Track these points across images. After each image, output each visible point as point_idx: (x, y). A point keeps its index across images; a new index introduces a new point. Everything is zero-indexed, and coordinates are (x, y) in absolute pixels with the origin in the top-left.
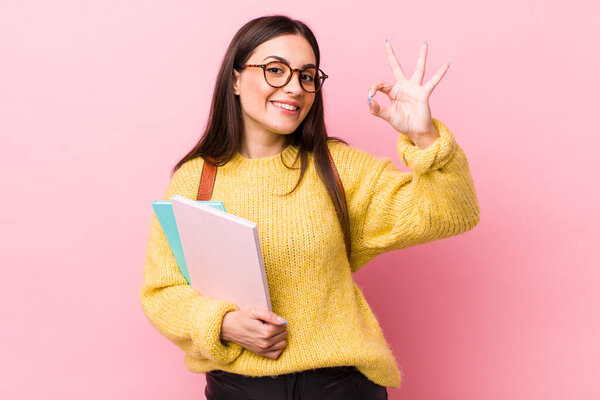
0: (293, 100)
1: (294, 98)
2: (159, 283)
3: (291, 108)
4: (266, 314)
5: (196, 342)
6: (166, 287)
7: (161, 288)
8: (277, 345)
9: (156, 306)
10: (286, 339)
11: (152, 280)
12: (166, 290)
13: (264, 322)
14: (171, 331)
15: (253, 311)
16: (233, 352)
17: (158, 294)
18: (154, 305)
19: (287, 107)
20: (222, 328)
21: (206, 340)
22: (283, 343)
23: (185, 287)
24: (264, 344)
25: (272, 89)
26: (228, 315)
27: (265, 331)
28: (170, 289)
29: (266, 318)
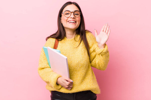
2: (43, 67)
5: (50, 84)
6: (45, 68)
7: (43, 68)
11: (41, 66)
12: (44, 69)
13: (67, 81)
14: (45, 79)
15: (65, 78)
16: (59, 87)
18: (41, 72)
20: (57, 81)
21: (53, 83)
22: (72, 86)
23: (50, 68)
25: (67, 18)
26: (59, 78)
27: (68, 83)
28: (46, 68)
29: (68, 80)
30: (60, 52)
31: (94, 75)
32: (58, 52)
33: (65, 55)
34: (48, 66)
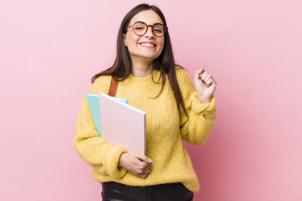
0: (150, 41)
1: (150, 39)
2: (86, 136)
3: (150, 45)
6: (89, 137)
7: (86, 138)
8: (146, 172)
9: (84, 147)
10: (150, 169)
11: (80, 133)
12: (89, 139)
15: (137, 155)
17: (85, 141)
18: (82, 147)
19: (147, 44)
20: (119, 161)
21: (111, 167)
22: (149, 171)
24: (140, 171)
25: (139, 37)
27: (142, 165)
28: (91, 138)
30: (127, 102)
31: (187, 155)
32: (123, 101)
34: (95, 133)
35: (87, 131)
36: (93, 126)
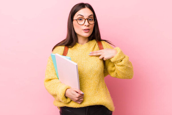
2: (50, 78)
4: (78, 90)
5: (58, 96)
7: (50, 80)
11: (47, 77)
12: (52, 80)
13: (77, 93)
14: (52, 92)
16: (69, 100)
18: (48, 84)
21: (61, 96)
26: (68, 90)
28: (53, 80)
29: (78, 91)
33: (75, 61)
34: (56, 76)
35: (52, 75)
36: (55, 73)
